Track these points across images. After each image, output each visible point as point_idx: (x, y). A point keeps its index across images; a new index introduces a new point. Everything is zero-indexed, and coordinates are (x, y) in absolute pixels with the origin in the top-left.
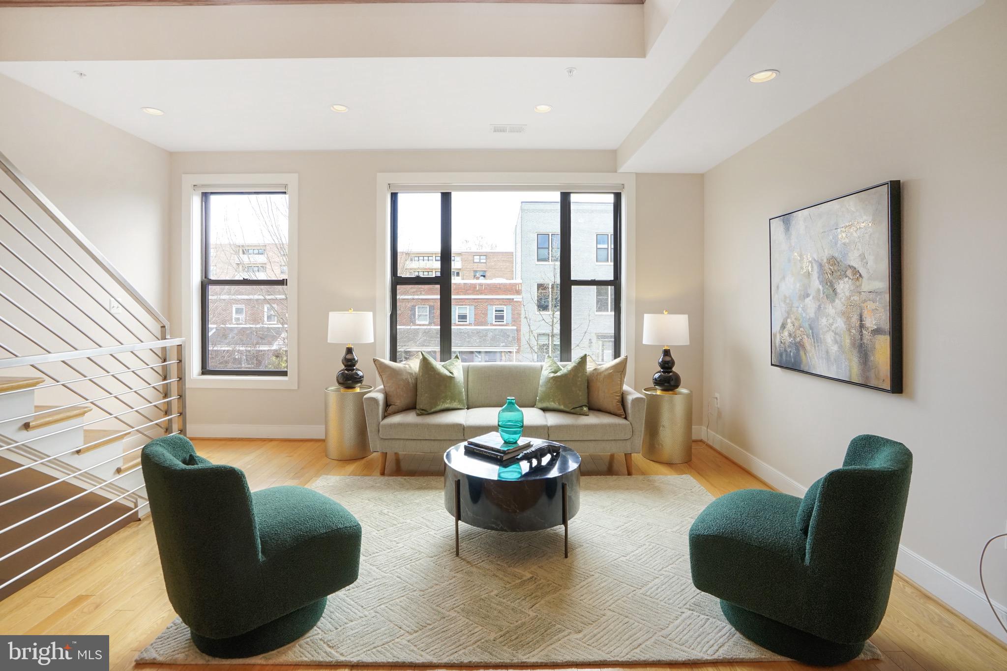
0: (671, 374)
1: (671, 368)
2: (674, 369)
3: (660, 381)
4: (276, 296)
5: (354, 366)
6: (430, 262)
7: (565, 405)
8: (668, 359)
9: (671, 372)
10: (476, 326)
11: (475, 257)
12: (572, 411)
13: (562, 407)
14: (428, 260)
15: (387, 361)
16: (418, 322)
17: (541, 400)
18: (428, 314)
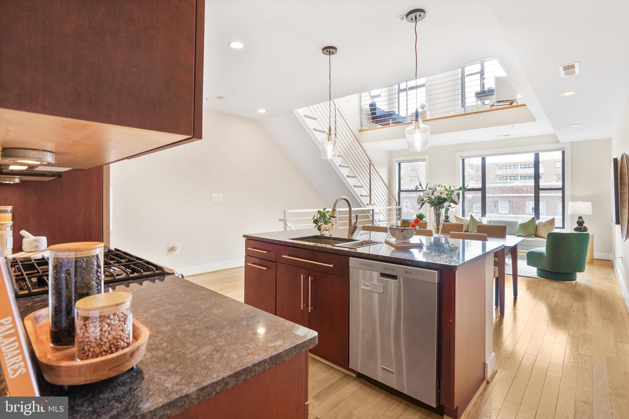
0: (583, 227)
1: (582, 224)
2: (584, 225)
3: (576, 229)
4: (413, 195)
5: (448, 218)
6: (516, 169)
7: (525, 234)
8: (581, 220)
9: (583, 226)
10: (547, 215)
11: (557, 163)
12: (527, 236)
13: (523, 235)
14: (514, 168)
15: (460, 216)
16: (500, 212)
17: (517, 233)
18: (508, 206)
